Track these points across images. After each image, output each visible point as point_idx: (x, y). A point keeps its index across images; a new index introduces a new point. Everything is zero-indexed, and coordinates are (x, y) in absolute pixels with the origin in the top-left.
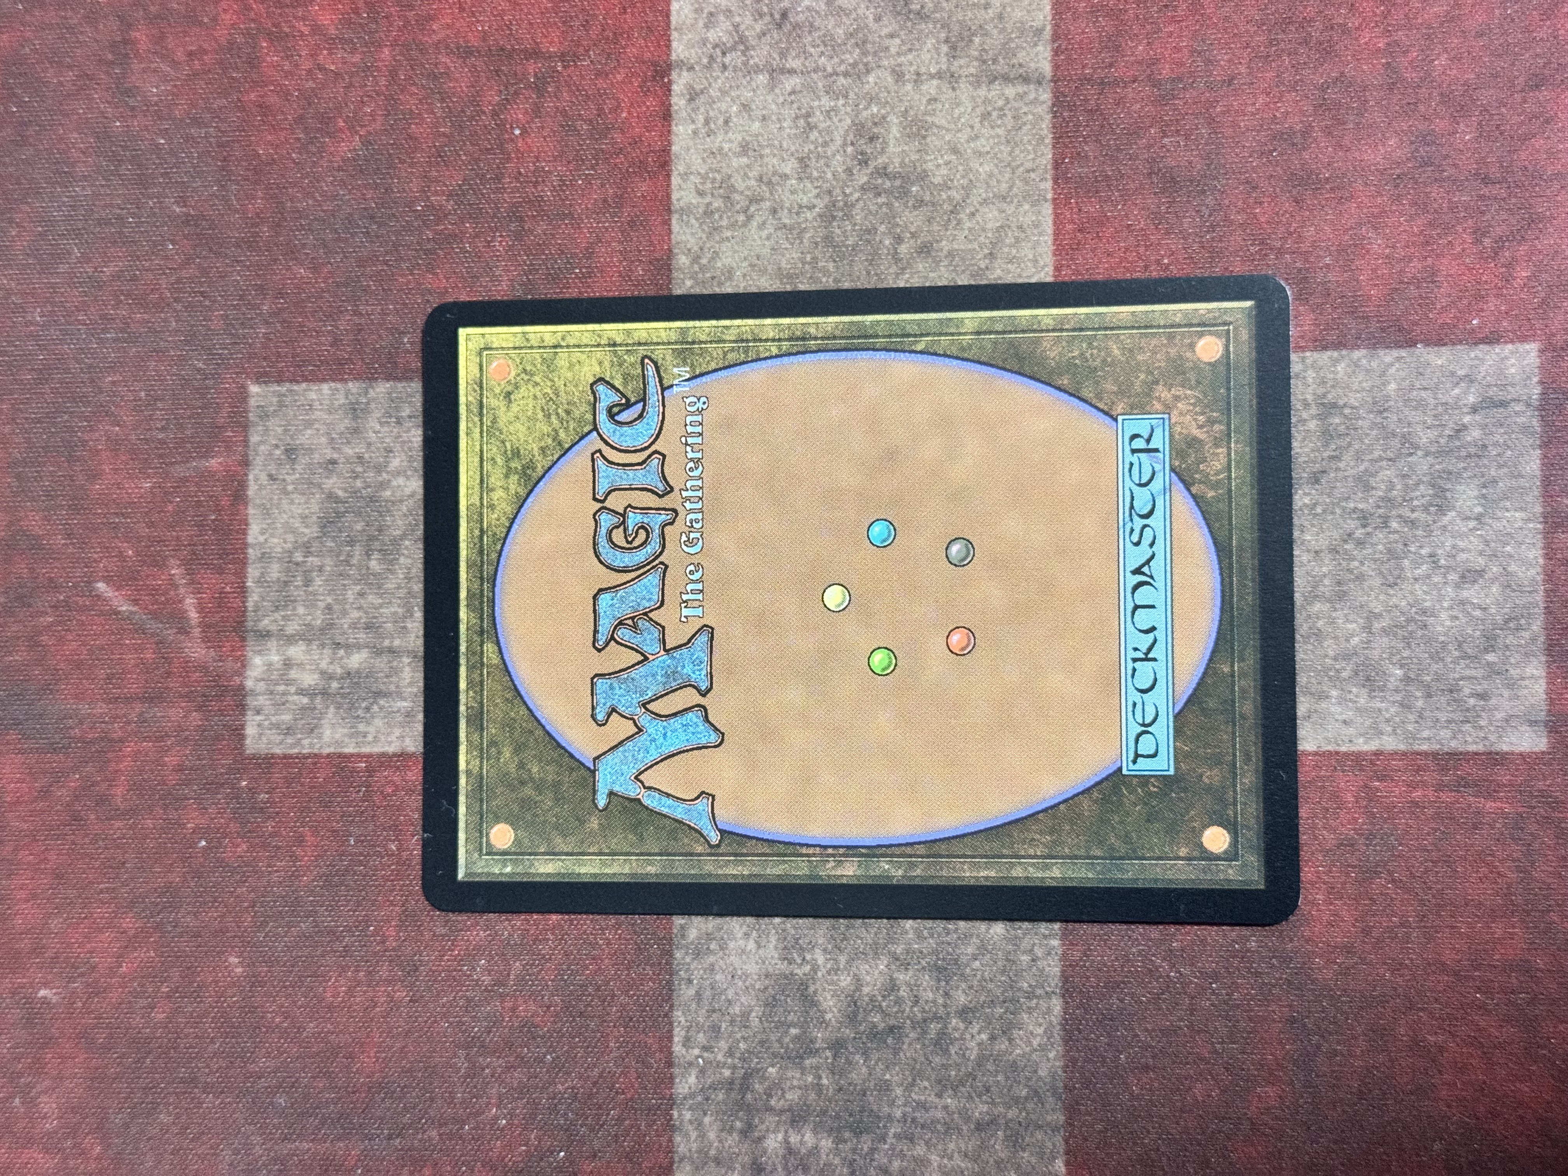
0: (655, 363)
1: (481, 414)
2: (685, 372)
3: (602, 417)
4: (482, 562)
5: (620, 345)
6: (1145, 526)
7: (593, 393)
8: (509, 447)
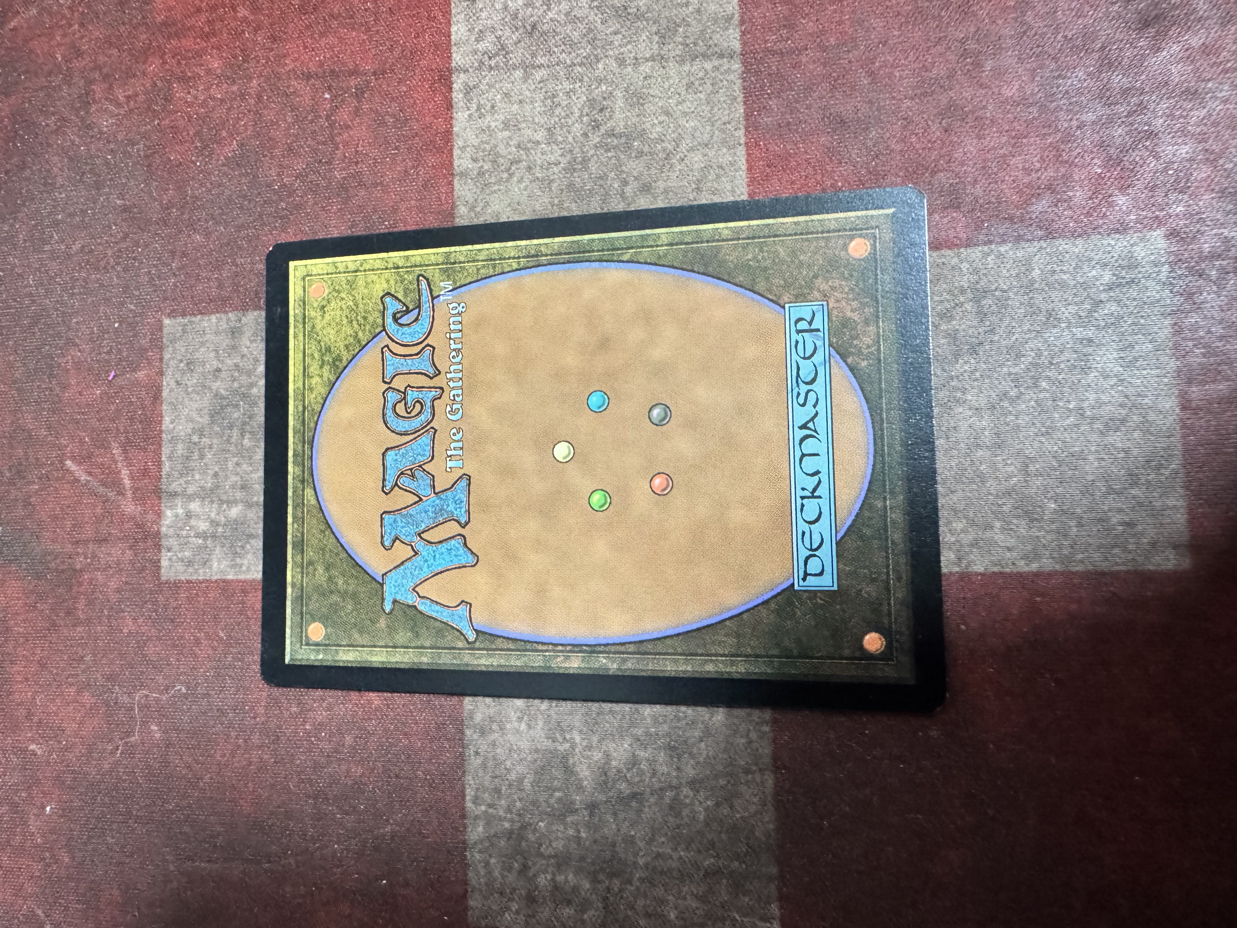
0: (427, 280)
1: (304, 323)
2: (448, 285)
3: (389, 320)
4: (304, 430)
5: (402, 268)
6: (809, 391)
7: (383, 303)
8: (323, 346)
